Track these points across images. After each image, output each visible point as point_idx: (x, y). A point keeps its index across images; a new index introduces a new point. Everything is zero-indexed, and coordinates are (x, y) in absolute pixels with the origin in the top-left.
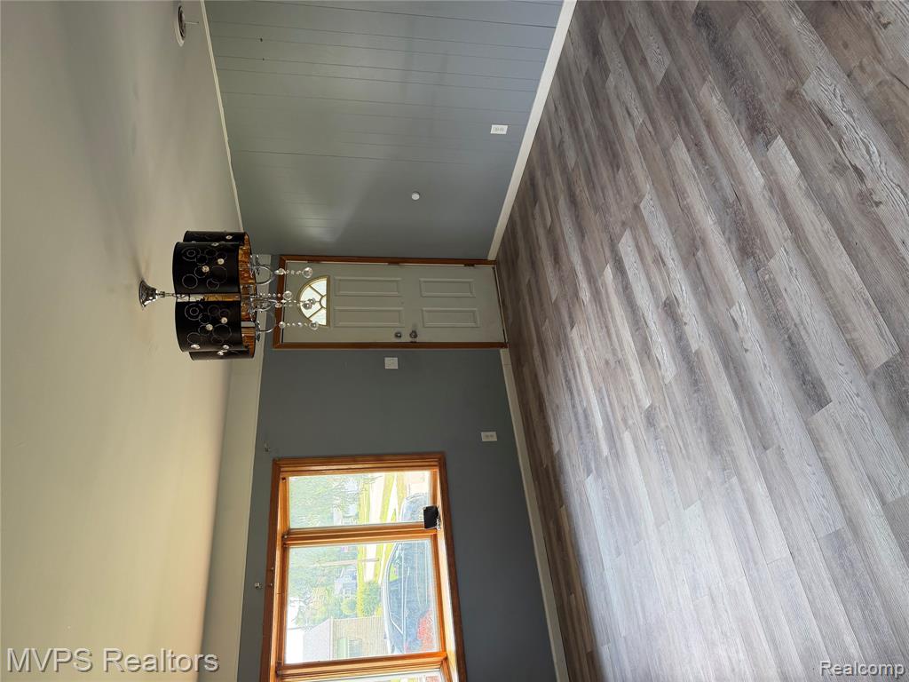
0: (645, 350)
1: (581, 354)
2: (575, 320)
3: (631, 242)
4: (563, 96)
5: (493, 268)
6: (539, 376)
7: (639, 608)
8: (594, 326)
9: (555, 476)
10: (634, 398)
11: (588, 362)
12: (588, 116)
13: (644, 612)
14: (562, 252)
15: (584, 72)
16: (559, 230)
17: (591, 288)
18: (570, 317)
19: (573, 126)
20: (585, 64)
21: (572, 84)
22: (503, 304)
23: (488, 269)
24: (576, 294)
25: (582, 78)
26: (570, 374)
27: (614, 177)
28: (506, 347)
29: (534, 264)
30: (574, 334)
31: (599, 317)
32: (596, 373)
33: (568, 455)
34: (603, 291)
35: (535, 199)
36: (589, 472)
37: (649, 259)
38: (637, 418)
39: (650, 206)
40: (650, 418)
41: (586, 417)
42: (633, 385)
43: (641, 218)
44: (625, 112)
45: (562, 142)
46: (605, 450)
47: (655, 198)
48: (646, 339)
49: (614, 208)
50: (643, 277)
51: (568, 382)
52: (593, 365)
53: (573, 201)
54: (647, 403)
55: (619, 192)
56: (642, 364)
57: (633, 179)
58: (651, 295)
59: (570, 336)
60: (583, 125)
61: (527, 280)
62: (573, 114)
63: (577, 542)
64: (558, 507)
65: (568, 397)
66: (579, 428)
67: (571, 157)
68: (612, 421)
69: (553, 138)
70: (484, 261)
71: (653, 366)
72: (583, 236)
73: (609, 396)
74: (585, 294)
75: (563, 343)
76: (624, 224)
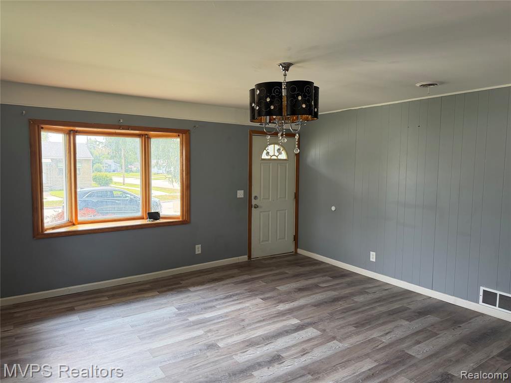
0: (251, 343)
1: (247, 304)
2: (266, 301)
3: (314, 335)
4: (393, 294)
5: (293, 252)
6: (233, 279)
7: (101, 339)
8: (264, 312)
9: (176, 288)
10: (223, 337)
11: (243, 309)
12: (383, 309)
13: (98, 342)
14: (305, 293)
15: (408, 307)
16: (317, 291)
17: (286, 310)
18: (268, 298)
19: (378, 300)
20: (413, 307)
21: (401, 299)
22: (273, 257)
23: (292, 249)
24: (281, 302)
25: (405, 305)
26: (235, 298)
27: (350, 325)
28: (249, 259)
29: (297, 276)
30: (258, 300)
31: (269, 315)
32: (236, 313)
33: (188, 296)
34: (284, 318)
35: (334, 277)
36: (178, 309)
37: (305, 346)
38: (212, 339)
39: (336, 346)
40: (211, 346)
41: (211, 307)
42: (231, 336)
43: (329, 341)
44: (387, 331)
45: (368, 293)
46: (192, 319)
47: (340, 349)
48: (258, 344)
49: (333, 324)
50: (294, 342)
51: (231, 296)
52: (241, 312)
53: (335, 300)
54: (221, 344)
55: (342, 327)
56: (243, 342)
57: (350, 336)
58: (284, 347)
59: (257, 297)
60: (379, 306)
61: (287, 272)
62: (385, 300)
63: (138, 301)
64: (158, 290)
65: (222, 296)
66: (204, 303)
67: (360, 299)
68: (208, 323)
69: (370, 288)
70: (297, 247)
71: (243, 348)
72: (315, 306)
73: (223, 321)
74: (282, 307)
75: (253, 293)
76: (324, 330)
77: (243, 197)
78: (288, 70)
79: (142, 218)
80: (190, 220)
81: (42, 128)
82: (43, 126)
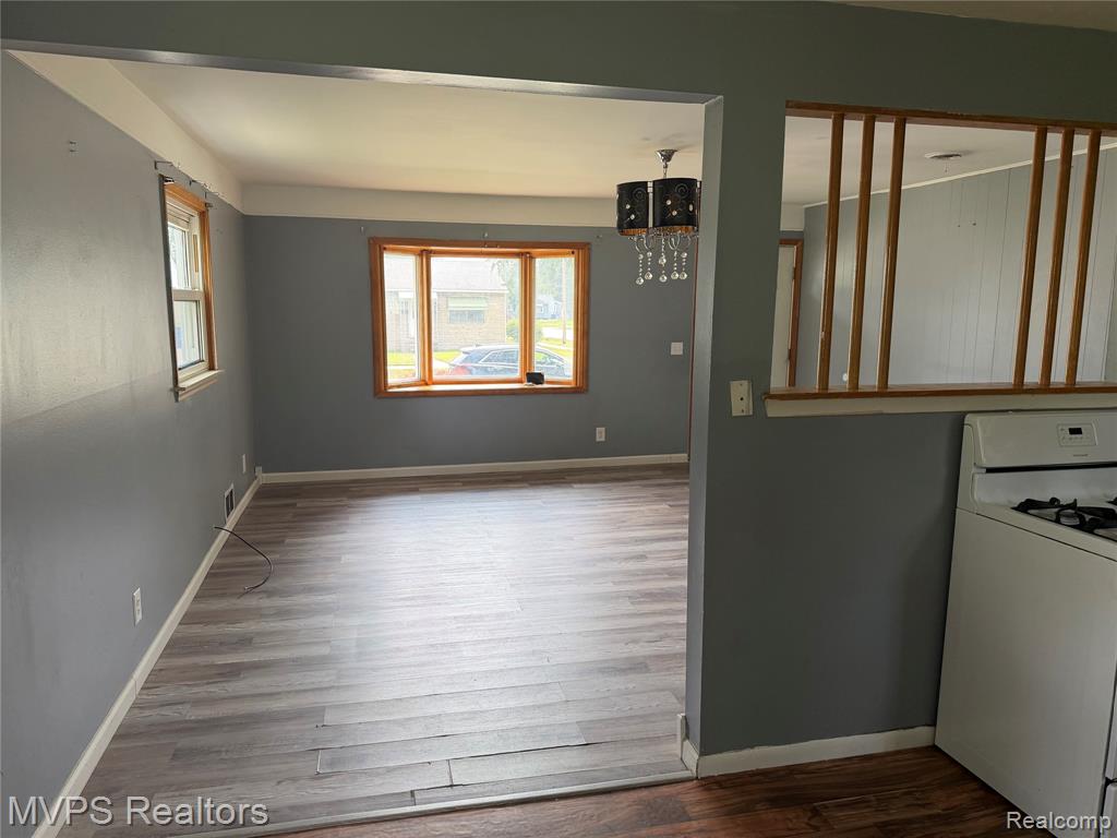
8: (660, 518)
59: (664, 503)
77: (681, 353)
78: (669, 160)
79: (520, 381)
80: (587, 386)
81: (385, 249)
82: (387, 246)
